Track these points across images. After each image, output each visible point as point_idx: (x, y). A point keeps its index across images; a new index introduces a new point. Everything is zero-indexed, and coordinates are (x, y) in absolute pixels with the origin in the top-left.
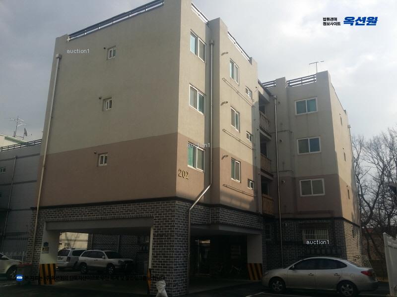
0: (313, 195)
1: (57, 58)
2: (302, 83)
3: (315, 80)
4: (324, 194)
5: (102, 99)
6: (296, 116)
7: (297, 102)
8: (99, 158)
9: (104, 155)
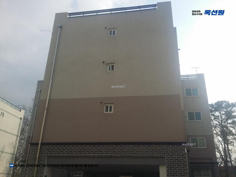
0: (199, 147)
1: (59, 27)
2: (188, 78)
3: (196, 78)
4: (205, 147)
5: (105, 63)
6: (186, 97)
7: (186, 89)
8: (104, 106)
9: (109, 105)
